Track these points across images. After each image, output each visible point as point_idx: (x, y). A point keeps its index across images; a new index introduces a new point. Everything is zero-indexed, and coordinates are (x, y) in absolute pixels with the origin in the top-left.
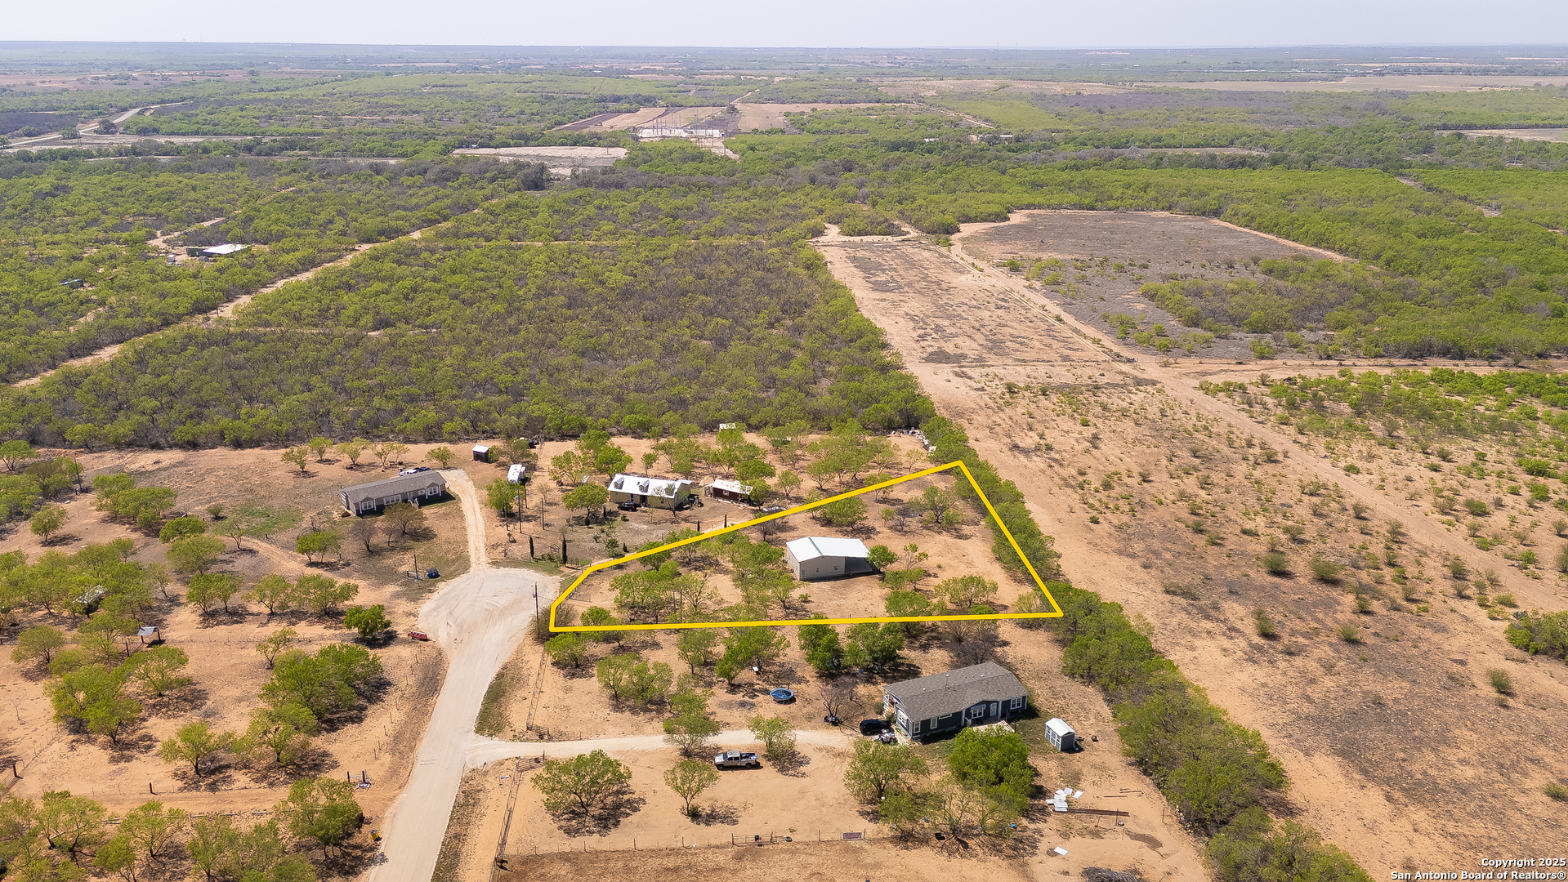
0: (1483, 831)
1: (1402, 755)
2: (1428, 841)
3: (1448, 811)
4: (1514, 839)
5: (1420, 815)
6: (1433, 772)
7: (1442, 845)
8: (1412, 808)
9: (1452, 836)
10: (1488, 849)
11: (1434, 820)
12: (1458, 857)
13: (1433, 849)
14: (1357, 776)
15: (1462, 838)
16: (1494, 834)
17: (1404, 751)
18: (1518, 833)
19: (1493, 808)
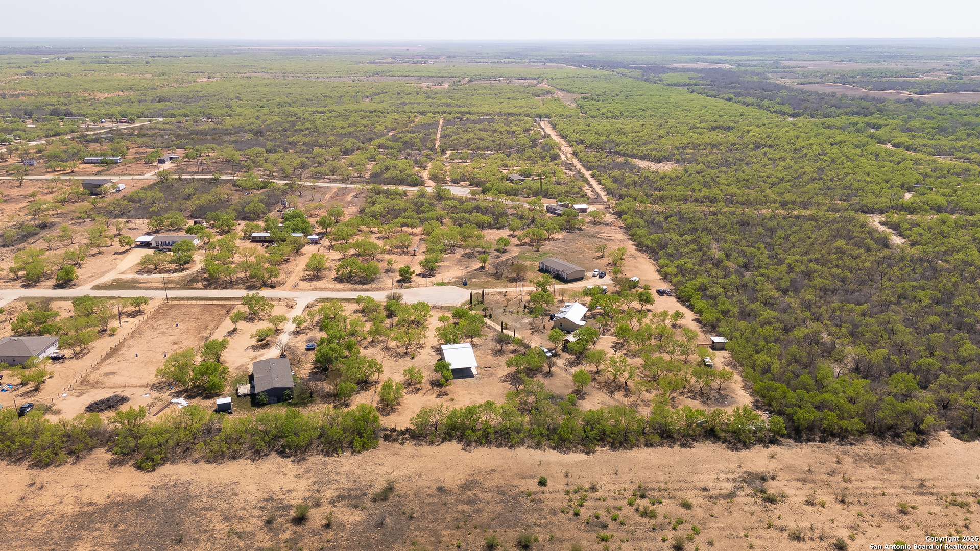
0: (35, 529)
1: (121, 527)
2: (49, 503)
3: (61, 523)
4: (18, 539)
5: (70, 509)
6: (96, 534)
7: (42, 507)
8: (77, 509)
9: (44, 515)
10: (23, 524)
11: (61, 513)
12: (30, 508)
13: (43, 503)
14: (119, 499)
15: (39, 518)
16: (29, 532)
17: (125, 530)
18: (19, 543)
19: (46, 544)
